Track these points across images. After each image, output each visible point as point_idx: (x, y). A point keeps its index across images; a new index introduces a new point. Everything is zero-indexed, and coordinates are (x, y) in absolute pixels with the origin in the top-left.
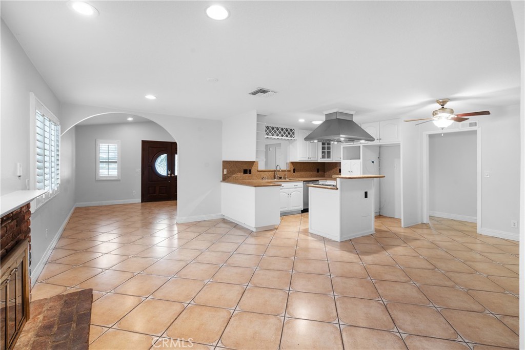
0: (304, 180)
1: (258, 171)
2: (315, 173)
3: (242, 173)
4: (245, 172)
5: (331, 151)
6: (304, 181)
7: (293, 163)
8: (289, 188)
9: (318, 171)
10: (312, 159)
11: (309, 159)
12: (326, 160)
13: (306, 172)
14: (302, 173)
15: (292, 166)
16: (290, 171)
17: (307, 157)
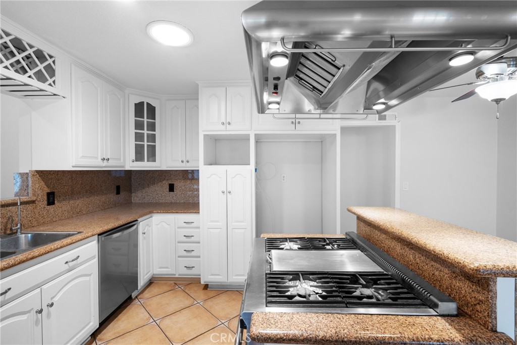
0: (100, 230)
2: (113, 197)
5: (157, 143)
6: (99, 235)
7: (43, 175)
8: (39, 286)
9: (118, 193)
10: (111, 163)
11: (105, 163)
12: (145, 165)
13: (90, 198)
14: (78, 202)
15: (43, 183)
16: (34, 201)
17: (98, 157)
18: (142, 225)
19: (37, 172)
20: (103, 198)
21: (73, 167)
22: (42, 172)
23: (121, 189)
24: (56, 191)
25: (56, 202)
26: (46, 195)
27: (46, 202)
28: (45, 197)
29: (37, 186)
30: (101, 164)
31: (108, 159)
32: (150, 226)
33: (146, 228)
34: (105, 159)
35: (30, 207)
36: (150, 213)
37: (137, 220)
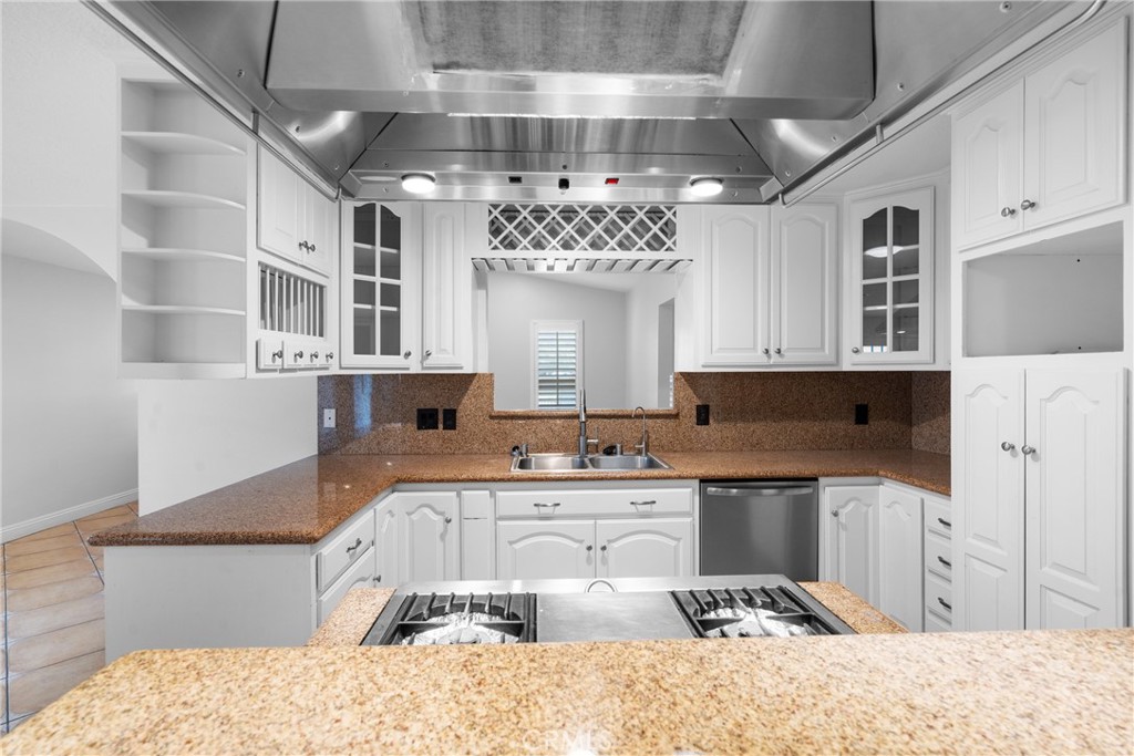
1: (492, 417)
2: (845, 427)
3: (412, 426)
4: (426, 419)
5: (924, 306)
7: (691, 379)
9: (862, 416)
11: (773, 359)
13: (783, 424)
14: (753, 427)
15: (690, 391)
16: (676, 416)
17: (754, 348)
18: (833, 495)
19: (682, 374)
20: (816, 427)
21: (703, 366)
22: (689, 374)
23: (871, 413)
24: (711, 404)
25: (711, 421)
26: (694, 408)
27: (695, 420)
28: (694, 412)
29: (682, 394)
30: (764, 360)
31: (779, 351)
32: (869, 506)
33: (851, 505)
34: (772, 352)
35: (671, 423)
36: (865, 474)
37: (816, 479)
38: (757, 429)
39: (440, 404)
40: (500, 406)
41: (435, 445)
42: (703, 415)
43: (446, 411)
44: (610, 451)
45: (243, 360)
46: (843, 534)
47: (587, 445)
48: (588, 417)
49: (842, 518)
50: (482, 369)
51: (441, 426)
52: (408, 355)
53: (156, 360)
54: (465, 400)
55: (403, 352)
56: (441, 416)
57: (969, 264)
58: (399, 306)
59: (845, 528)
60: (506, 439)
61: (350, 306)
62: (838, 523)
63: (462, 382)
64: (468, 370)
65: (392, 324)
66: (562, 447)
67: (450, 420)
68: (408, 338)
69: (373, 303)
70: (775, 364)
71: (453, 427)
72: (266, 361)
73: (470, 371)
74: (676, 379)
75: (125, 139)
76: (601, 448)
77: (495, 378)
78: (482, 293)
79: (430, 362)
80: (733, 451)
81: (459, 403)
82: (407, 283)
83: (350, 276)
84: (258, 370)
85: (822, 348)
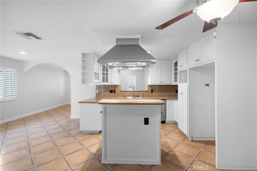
2: (174, 93)
3: (109, 93)
4: (111, 92)
10: (164, 83)
13: (164, 93)
16: (148, 91)
17: (159, 81)
18: (168, 102)
20: (170, 93)
22: (150, 85)
29: (149, 88)
30: (160, 83)
31: (162, 82)
32: (173, 104)
33: (171, 104)
34: (161, 82)
35: (147, 92)
36: (173, 99)
37: (166, 100)
38: (161, 93)
39: (113, 89)
40: (122, 90)
41: (112, 95)
42: (152, 91)
43: (114, 90)
44: (138, 96)
45: (93, 83)
46: (170, 108)
47: (134, 96)
48: (134, 91)
49: (170, 106)
50: (119, 84)
51: (113, 93)
52: (109, 82)
53: (83, 83)
54: (117, 89)
55: (108, 82)
56: (113, 91)
57: (180, 71)
58: (108, 76)
59: (170, 107)
60: (122, 95)
61: (102, 76)
62: (169, 106)
63: (116, 86)
64: (117, 84)
65: (107, 78)
66: (131, 96)
67: (115, 92)
68: (109, 80)
69: (105, 75)
70: (162, 84)
71: (115, 93)
72: (95, 83)
73: (117, 85)
74: (148, 86)
75: (82, 60)
76: (137, 96)
77: (121, 86)
78: (119, 73)
79: (112, 83)
80: (157, 97)
81: (116, 89)
82: (109, 72)
83: (102, 72)
84: (94, 84)
85: (169, 81)
